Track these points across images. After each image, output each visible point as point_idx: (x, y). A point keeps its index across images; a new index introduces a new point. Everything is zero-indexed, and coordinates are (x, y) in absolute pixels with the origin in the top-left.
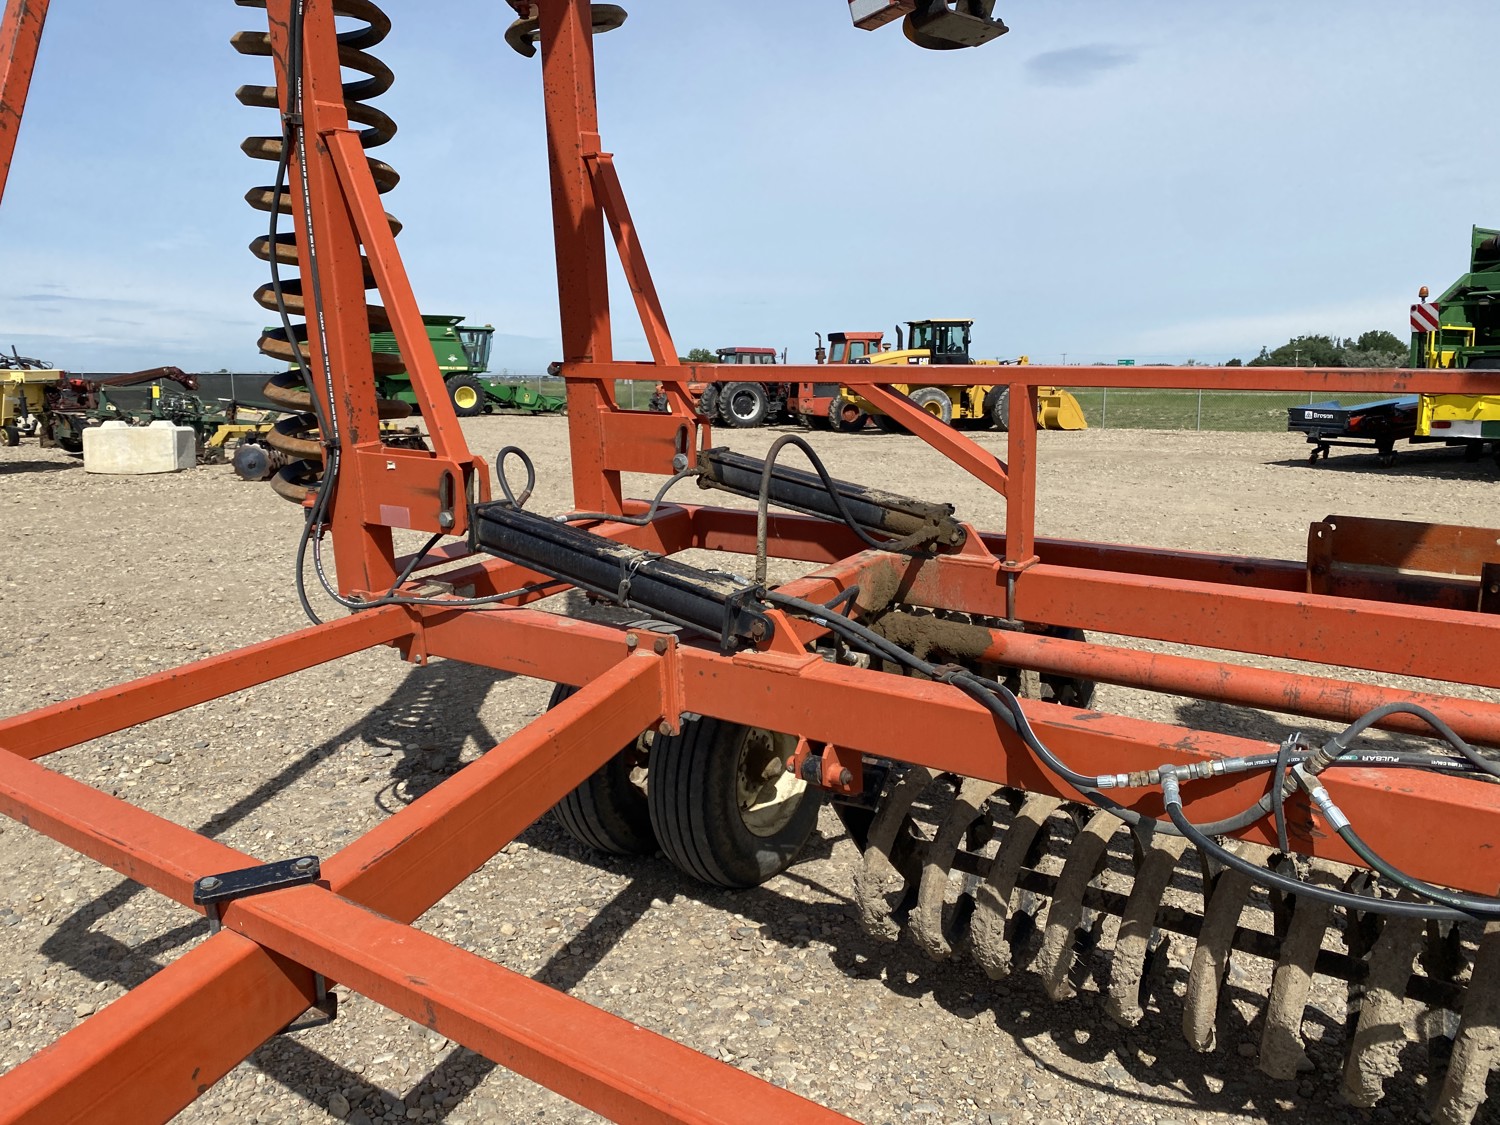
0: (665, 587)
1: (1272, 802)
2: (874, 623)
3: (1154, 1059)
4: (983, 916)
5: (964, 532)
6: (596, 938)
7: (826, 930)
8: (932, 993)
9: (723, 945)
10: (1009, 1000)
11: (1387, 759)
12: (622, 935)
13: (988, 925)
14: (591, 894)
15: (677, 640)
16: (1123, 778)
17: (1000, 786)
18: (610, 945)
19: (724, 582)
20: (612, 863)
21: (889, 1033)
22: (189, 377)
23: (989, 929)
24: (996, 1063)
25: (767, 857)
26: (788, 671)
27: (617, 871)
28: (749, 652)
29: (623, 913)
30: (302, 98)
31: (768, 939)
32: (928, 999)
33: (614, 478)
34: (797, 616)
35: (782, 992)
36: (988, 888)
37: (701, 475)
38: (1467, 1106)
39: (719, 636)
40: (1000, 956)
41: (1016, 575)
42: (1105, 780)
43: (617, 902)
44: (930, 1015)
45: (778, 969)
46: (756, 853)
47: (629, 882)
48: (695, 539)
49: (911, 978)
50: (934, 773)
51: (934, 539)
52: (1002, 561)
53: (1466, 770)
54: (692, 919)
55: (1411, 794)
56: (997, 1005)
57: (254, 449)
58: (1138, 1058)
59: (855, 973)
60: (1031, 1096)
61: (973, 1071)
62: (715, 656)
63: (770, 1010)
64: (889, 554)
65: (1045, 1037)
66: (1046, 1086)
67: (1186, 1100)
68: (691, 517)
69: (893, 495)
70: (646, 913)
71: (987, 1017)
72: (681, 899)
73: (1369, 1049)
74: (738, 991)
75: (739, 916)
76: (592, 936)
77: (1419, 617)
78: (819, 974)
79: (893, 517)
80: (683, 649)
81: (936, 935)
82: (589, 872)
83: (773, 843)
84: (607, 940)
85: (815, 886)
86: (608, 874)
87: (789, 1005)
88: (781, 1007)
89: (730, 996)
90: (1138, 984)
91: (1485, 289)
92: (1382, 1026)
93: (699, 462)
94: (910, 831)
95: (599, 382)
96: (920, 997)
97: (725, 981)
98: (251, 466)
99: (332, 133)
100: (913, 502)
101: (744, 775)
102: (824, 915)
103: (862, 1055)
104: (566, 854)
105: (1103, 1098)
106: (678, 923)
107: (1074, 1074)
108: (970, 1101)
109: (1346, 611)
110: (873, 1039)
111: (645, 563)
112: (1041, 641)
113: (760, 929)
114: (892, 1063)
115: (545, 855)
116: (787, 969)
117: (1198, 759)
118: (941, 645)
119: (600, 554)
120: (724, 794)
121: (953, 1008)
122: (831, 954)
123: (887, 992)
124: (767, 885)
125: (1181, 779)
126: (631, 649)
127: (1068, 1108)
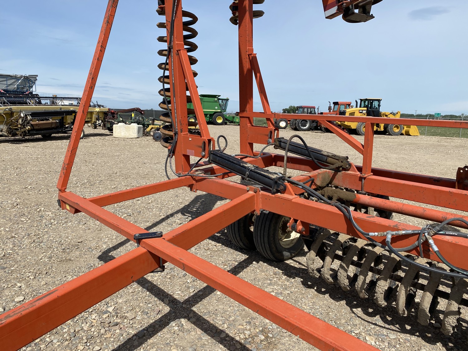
0: (258, 175)
1: (418, 243)
2: (322, 190)
3: (391, 319)
4: (341, 272)
5: (350, 165)
6: (237, 270)
7: (301, 275)
8: (328, 294)
9: (271, 275)
10: (351, 299)
11: (454, 234)
12: (244, 270)
13: (342, 274)
14: (237, 258)
15: (260, 189)
16: (376, 234)
17: (350, 237)
18: (240, 272)
19: (274, 175)
20: (244, 251)
21: (314, 302)
22: (142, 111)
23: (342, 275)
24: (344, 314)
25: (286, 254)
26: (289, 200)
27: (245, 254)
28: (279, 194)
29: (245, 264)
30: (173, 41)
31: (284, 275)
32: (327, 296)
33: (251, 145)
34: (294, 185)
35: (286, 289)
36: (343, 264)
37: (275, 145)
39: (271, 189)
40: (345, 284)
41: (365, 178)
42: (371, 234)
43: (243, 261)
44: (327, 300)
45: (285, 283)
46: (283, 252)
47: (248, 257)
48: (274, 164)
49: (323, 290)
50: (332, 232)
51: (341, 167)
52: (361, 174)
54: (263, 268)
55: (458, 243)
56: (347, 299)
57: (159, 132)
58: (386, 317)
59: (307, 287)
60: (351, 323)
61: (336, 315)
62: (270, 194)
63: (281, 293)
64: (328, 170)
65: (360, 309)
66: (356, 321)
67: (398, 330)
68: (273, 157)
69: (330, 153)
70: (251, 265)
71: (343, 302)
72: (261, 263)
74: (273, 287)
75: (277, 269)
78: (297, 286)
79: (329, 159)
80: (262, 192)
81: (328, 276)
82: (237, 253)
83: (289, 250)
84: (239, 270)
85: (300, 263)
86: (242, 254)
87: (287, 292)
88: (285, 293)
89: (271, 288)
90: (383, 294)
93: (275, 141)
94: (325, 248)
95: (249, 118)
96: (325, 295)
97: (270, 284)
98: (157, 137)
99: (180, 50)
100: (336, 156)
101: (281, 230)
102: (301, 271)
103: (305, 307)
104: (231, 248)
105: (373, 326)
106: (259, 268)
107: (366, 319)
108: (333, 322)
110: (309, 304)
111: (253, 168)
113: (282, 273)
114: (313, 310)
115: (226, 248)
116: (288, 283)
117: (398, 230)
118: (341, 197)
119: (241, 165)
120: (274, 234)
121: (333, 299)
122: (301, 281)
123: (316, 293)
124: (286, 262)
125: (392, 235)
126: (248, 191)
127: (362, 327)
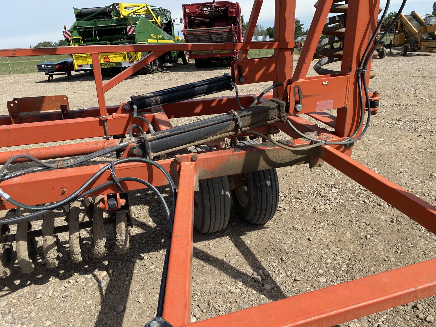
38: (77, 255)
53: (45, 169)
73: (48, 253)
77: (43, 125)
91: (81, 26)
92: (49, 246)
109: (22, 128)
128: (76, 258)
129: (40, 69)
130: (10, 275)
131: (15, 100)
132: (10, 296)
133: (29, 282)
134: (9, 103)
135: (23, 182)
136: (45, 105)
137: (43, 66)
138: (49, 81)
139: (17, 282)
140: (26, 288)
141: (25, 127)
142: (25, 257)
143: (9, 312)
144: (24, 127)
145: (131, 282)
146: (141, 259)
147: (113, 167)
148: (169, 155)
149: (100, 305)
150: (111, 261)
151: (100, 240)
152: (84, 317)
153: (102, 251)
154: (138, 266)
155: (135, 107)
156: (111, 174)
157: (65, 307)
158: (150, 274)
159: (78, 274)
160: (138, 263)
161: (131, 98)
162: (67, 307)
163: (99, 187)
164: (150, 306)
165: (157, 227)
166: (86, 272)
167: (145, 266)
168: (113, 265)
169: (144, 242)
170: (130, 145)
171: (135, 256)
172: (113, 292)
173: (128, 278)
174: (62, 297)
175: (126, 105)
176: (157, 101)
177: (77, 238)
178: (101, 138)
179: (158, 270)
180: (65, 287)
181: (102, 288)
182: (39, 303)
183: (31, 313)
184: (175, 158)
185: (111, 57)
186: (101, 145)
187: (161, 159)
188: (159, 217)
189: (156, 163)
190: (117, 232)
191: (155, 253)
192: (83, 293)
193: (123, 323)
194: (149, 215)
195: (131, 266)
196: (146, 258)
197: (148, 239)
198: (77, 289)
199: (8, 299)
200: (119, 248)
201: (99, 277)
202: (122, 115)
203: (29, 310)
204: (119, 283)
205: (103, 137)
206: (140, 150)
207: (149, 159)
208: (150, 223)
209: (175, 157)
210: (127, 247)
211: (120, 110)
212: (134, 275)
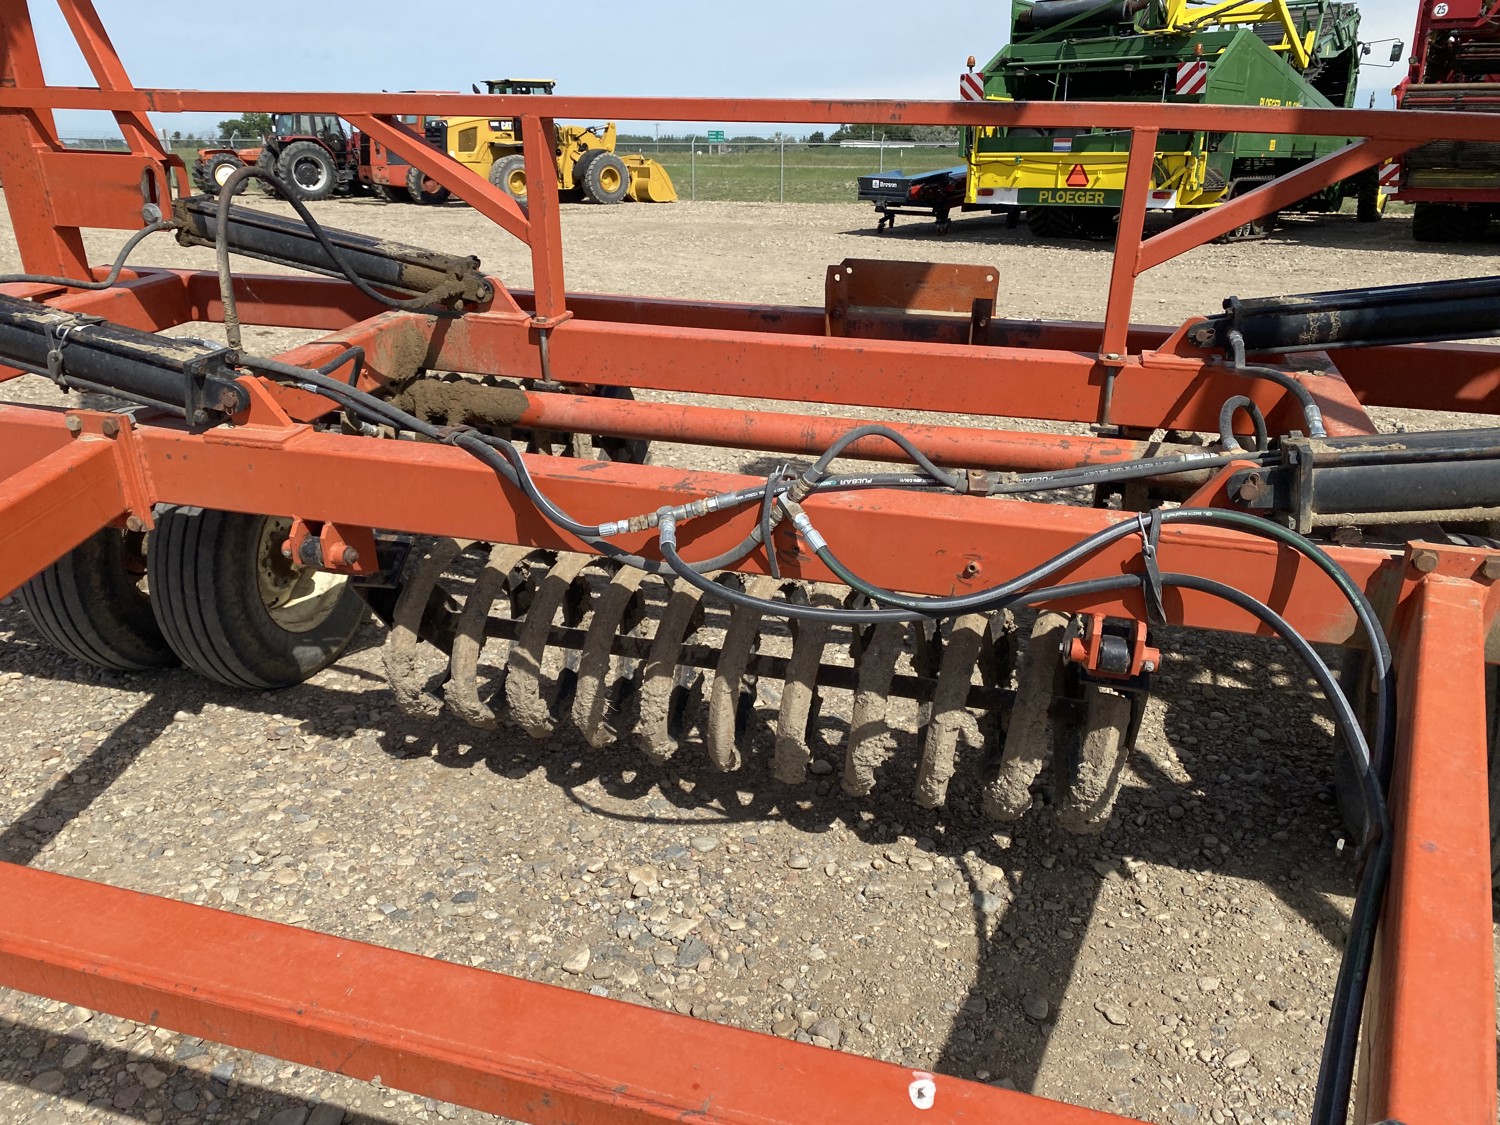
0: (108, 356)
1: (762, 533)
2: (402, 393)
3: (694, 785)
4: (516, 679)
5: (490, 286)
6: (106, 762)
7: (375, 716)
8: (484, 760)
9: (259, 747)
10: (561, 754)
11: (862, 481)
12: (138, 755)
13: (522, 686)
14: (100, 716)
15: (133, 420)
16: (623, 524)
17: (531, 549)
18: (124, 767)
19: (185, 348)
20: (129, 680)
21: (437, 805)
23: (523, 690)
24: (545, 815)
25: (306, 653)
26: (270, 445)
27: (135, 688)
28: (224, 427)
29: (140, 731)
31: (310, 734)
32: (481, 764)
33: (72, 238)
34: (282, 383)
35: (324, 785)
36: (519, 650)
37: (180, 229)
38: (939, 782)
39: (183, 411)
40: (537, 715)
41: (548, 331)
42: (606, 528)
43: (132, 721)
44: (480, 782)
45: (319, 763)
46: (292, 649)
47: (149, 698)
48: (195, 311)
49: (463, 749)
50: (463, 544)
51: (459, 296)
52: (533, 317)
53: (929, 485)
54: (223, 726)
55: (879, 511)
56: (549, 762)
58: (678, 785)
59: (403, 753)
60: (576, 840)
61: (521, 827)
62: (183, 435)
63: (308, 805)
64: (412, 315)
65: (594, 783)
66: (590, 828)
67: (719, 816)
68: (186, 284)
69: (411, 247)
70: (168, 728)
71: (539, 774)
72: (211, 708)
73: (860, 746)
74: (273, 791)
75: (278, 717)
76: (101, 760)
77: (916, 352)
78: (365, 761)
79: (411, 271)
80: (143, 429)
81: (473, 705)
82: (100, 694)
83: (314, 637)
84: (120, 761)
85: (365, 675)
86: (124, 693)
87: (331, 796)
88: (321, 800)
89: (263, 798)
90: (665, 720)
91: (1022, 60)
92: (869, 724)
93: (175, 214)
94: (447, 606)
95: (29, 113)
96: (471, 766)
97: (257, 784)
100: (432, 255)
101: (269, 571)
102: (373, 702)
103: (407, 832)
104: (71, 678)
105: (644, 829)
106: (206, 732)
107: (619, 812)
108: (514, 856)
109: (855, 351)
110: (419, 815)
111: (79, 328)
112: (578, 401)
113: (301, 726)
114: (437, 834)
115: (44, 682)
116: (328, 762)
117: (693, 498)
118: (476, 412)
119: (17, 320)
120: (242, 594)
121: (503, 773)
122: (379, 740)
123: (438, 768)
124: (312, 681)
125: (678, 519)
126: (76, 434)
127: (610, 844)
128: (932, 791)
129: (866, 191)
130: (739, 769)
131: (848, 262)
132: (724, 828)
133: (775, 811)
134: (832, 270)
135: (866, 509)
136: (927, 291)
137: (876, 184)
138: (880, 232)
139: (746, 798)
140: (766, 823)
141: (865, 349)
142: (799, 733)
143: (719, 875)
144: (861, 351)
145: (1083, 938)
146: (1127, 874)
147: (1154, 530)
148: (1371, 535)
149: (975, 967)
150: (1022, 843)
151: (1023, 760)
152: (920, 984)
153: (1017, 798)
154: (1111, 893)
155: (1236, 337)
156: (1144, 551)
157: (867, 925)
158: (1154, 939)
159: (914, 842)
160: (1112, 885)
161: (1227, 304)
162: (876, 929)
163: (1090, 584)
164: (1145, 1047)
165: (1191, 786)
166: (940, 846)
167: (1139, 903)
168: (1026, 858)
169: (1140, 820)
170: (1234, 463)
171: (1105, 857)
172: (1020, 946)
173: (1073, 920)
174: (863, 893)
175: (1203, 326)
176: (1326, 327)
177: (955, 729)
178: (1083, 429)
179: (1186, 936)
180: (872, 865)
181: (985, 916)
182: (797, 883)
183: (774, 902)
184: (1402, 553)
185: (1095, 172)
186: (1077, 451)
187: (1337, 543)
188: (1203, 752)
189: (1323, 553)
190: (1086, 755)
191: (1177, 872)
192: (924, 909)
193: (1045, 1060)
194: (1167, 734)
195: (1088, 883)
196: (1145, 880)
197: (1156, 817)
198: (907, 886)
199: (718, 837)
200: (1077, 809)
201: (977, 878)
202: (1177, 359)
203: (769, 891)
204: (1043, 925)
205: (1088, 426)
206: (1270, 488)
207: (1297, 530)
208: (1167, 764)
209: (1408, 549)
210: (1104, 815)
211: (1172, 342)
212: (1096, 922)
